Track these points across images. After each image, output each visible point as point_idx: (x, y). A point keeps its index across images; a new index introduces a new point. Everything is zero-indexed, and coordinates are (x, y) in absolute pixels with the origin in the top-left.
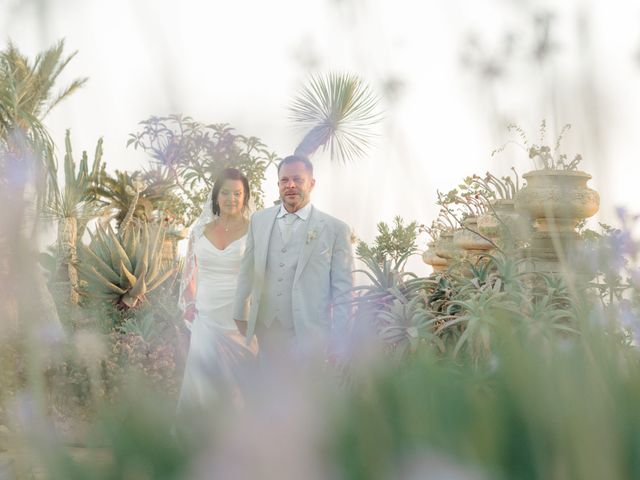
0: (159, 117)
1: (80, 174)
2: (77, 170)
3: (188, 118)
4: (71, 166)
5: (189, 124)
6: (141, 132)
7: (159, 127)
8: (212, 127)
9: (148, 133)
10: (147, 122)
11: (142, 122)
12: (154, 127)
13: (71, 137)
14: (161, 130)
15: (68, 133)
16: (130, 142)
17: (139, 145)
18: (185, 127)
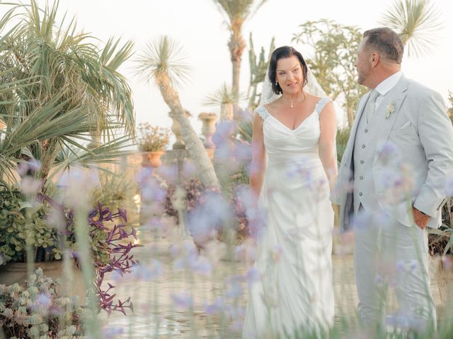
0: (311, 21)
1: (260, 63)
2: (258, 61)
3: (333, 21)
4: (253, 58)
5: (333, 25)
6: (300, 33)
7: (313, 29)
8: (347, 28)
9: (305, 32)
10: (304, 25)
11: (301, 25)
12: (308, 28)
13: (252, 37)
14: (314, 30)
15: (251, 35)
16: (294, 39)
17: (299, 42)
18: (331, 27)
